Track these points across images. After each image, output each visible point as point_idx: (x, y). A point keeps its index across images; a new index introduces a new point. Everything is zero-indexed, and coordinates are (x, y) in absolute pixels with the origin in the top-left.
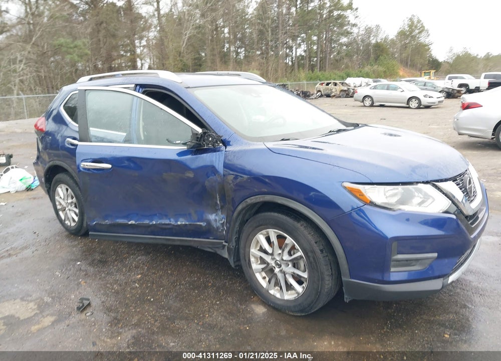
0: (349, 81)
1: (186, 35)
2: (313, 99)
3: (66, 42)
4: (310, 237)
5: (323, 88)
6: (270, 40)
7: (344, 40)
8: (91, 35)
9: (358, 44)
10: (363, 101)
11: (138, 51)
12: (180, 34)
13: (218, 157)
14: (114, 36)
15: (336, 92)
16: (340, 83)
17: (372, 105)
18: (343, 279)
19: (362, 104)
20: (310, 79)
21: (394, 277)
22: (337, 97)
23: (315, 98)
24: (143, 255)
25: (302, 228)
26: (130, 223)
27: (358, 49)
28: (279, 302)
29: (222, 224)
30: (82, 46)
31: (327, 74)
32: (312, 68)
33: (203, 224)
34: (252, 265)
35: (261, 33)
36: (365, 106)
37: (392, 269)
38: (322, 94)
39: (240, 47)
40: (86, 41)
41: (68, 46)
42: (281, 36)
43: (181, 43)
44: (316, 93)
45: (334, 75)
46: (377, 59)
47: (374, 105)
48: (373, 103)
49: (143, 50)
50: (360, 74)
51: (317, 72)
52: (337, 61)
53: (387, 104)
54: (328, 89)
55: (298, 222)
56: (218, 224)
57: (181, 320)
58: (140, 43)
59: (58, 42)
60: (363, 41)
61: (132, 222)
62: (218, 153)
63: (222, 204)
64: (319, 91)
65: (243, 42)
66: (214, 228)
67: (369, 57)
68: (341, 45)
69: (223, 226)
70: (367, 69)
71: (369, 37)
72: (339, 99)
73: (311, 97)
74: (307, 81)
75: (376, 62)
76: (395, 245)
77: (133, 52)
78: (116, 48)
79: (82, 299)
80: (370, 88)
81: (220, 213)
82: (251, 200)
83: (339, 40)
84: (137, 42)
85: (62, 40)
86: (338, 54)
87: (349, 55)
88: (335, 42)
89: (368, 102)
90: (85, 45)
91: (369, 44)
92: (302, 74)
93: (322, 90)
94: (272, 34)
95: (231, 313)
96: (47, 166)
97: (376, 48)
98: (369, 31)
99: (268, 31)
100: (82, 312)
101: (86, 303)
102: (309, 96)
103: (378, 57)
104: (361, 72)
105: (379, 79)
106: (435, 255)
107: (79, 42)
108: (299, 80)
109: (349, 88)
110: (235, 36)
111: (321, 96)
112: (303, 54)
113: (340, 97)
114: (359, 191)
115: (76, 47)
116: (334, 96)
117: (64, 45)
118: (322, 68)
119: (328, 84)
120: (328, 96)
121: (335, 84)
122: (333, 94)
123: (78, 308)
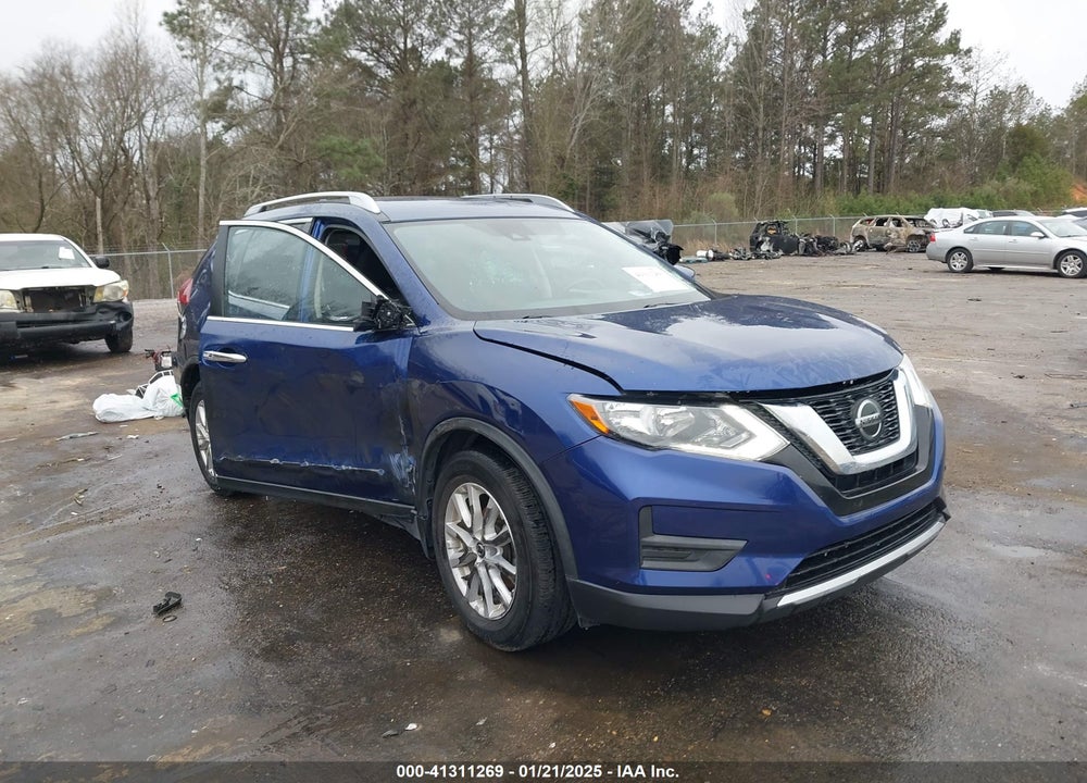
0: (934, 215)
1: (577, 121)
2: (843, 254)
3: (341, 143)
4: (519, 496)
5: (870, 231)
6: (761, 126)
7: (939, 122)
8: (392, 128)
9: (970, 131)
10: (947, 260)
11: (484, 157)
12: (564, 121)
13: (402, 347)
14: (435, 127)
15: (897, 241)
16: (908, 219)
17: (968, 270)
18: (567, 578)
19: (945, 267)
20: (849, 212)
21: (653, 579)
22: (899, 252)
23: (848, 254)
24: (312, 534)
25: (509, 479)
26: (272, 462)
27: (972, 142)
28: (480, 624)
29: (410, 473)
30: (371, 151)
31: (889, 200)
32: (857, 186)
33: (380, 472)
34: (448, 551)
35: (742, 111)
36: (952, 271)
37: (645, 564)
38: (866, 244)
39: (699, 145)
40: (378, 139)
41: (345, 150)
42: (785, 118)
43: (567, 140)
44: (852, 241)
45: (907, 203)
46: (1015, 164)
47: (974, 268)
48: (971, 264)
49: (496, 155)
50: (971, 200)
51: (868, 196)
52: (917, 170)
53: (1008, 267)
54: (879, 233)
55: (507, 468)
56: (404, 475)
57: (306, 641)
58: (491, 140)
59: (325, 143)
60: (984, 123)
61: (275, 461)
62: (403, 340)
63: (410, 436)
64: (861, 237)
65: (705, 135)
66: (397, 480)
67: (998, 158)
68: (932, 133)
69: (411, 479)
70: (989, 187)
71: (1001, 113)
72: (903, 256)
73: (838, 251)
74: (841, 214)
75: (1014, 171)
76: (645, 514)
77: (472, 159)
78: (442, 150)
79: (169, 595)
80: (965, 232)
81: (405, 452)
82: (442, 426)
83: (925, 123)
84: (484, 140)
85: (334, 140)
86: (921, 154)
87: (947, 157)
88: (917, 127)
89: (959, 262)
90: (376, 148)
91: (1002, 128)
92: (829, 200)
93: (866, 234)
94: (767, 115)
95: (396, 639)
96: (184, 367)
97: (1016, 140)
98: (999, 99)
99: (757, 110)
100: (160, 614)
101: (173, 600)
102: (833, 248)
103: (1020, 159)
104: (972, 194)
105: (1014, 211)
106: (741, 544)
107: (365, 143)
108: (823, 214)
109: (929, 230)
110: (689, 121)
111: (865, 248)
112: (839, 156)
113: (906, 251)
114: (590, 409)
115: (358, 151)
116: (892, 248)
117: (337, 147)
118: (880, 187)
119: (880, 222)
120: (880, 248)
121: (899, 223)
122: (890, 244)
123: (156, 608)
